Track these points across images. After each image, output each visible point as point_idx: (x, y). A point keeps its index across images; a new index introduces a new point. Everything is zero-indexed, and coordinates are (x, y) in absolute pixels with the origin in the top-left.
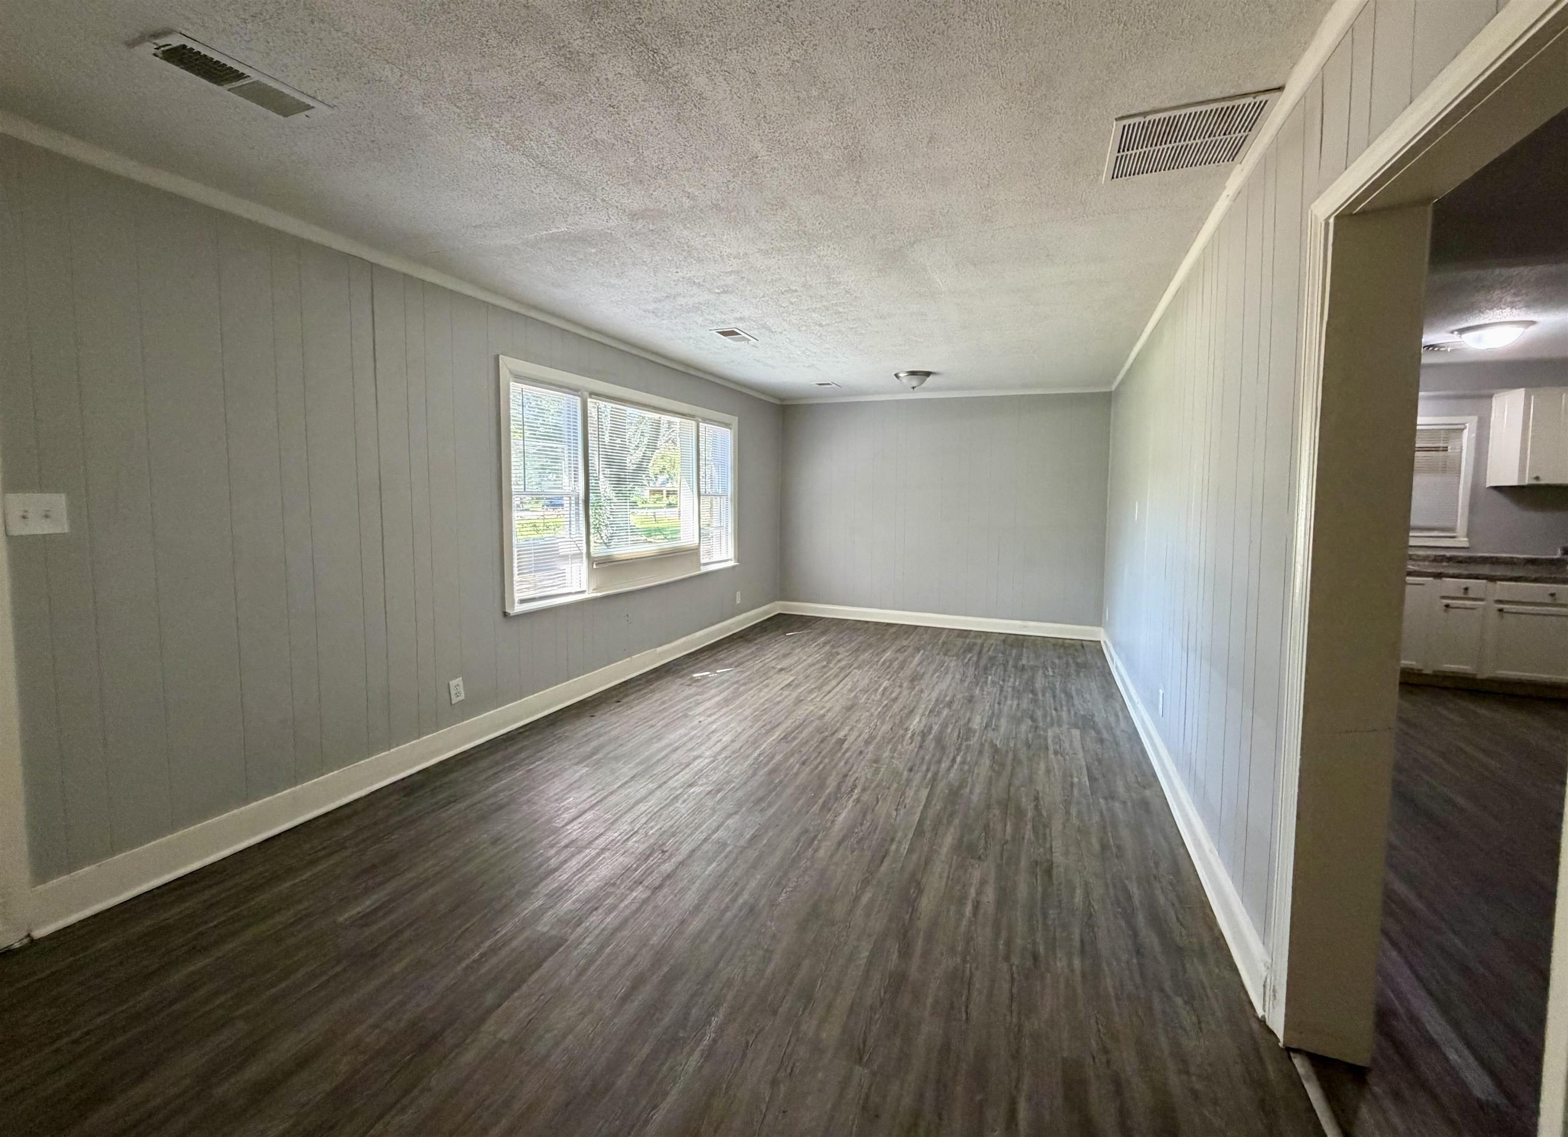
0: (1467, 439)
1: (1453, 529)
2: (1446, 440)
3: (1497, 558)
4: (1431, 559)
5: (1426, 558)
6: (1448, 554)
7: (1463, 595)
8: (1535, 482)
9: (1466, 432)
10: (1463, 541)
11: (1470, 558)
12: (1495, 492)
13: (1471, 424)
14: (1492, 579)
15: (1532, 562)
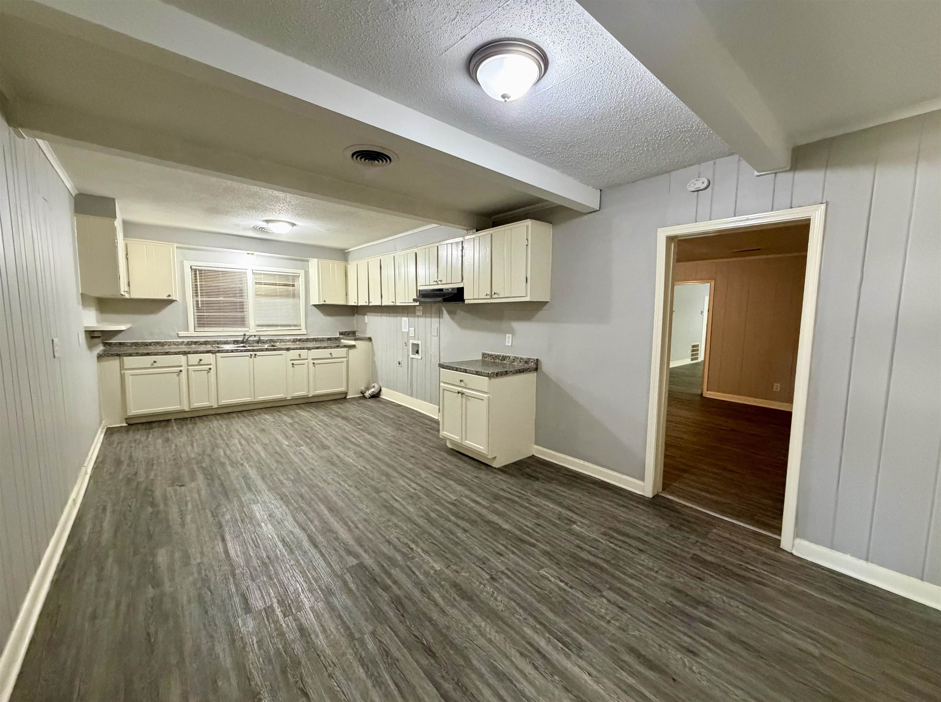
0: (302, 280)
1: (300, 326)
2: (293, 281)
3: (318, 338)
4: (292, 340)
5: (289, 341)
6: (299, 338)
7: (299, 358)
8: (324, 303)
9: (300, 277)
10: (304, 331)
11: (307, 339)
12: (314, 308)
13: (302, 273)
14: (309, 349)
15: (329, 339)
